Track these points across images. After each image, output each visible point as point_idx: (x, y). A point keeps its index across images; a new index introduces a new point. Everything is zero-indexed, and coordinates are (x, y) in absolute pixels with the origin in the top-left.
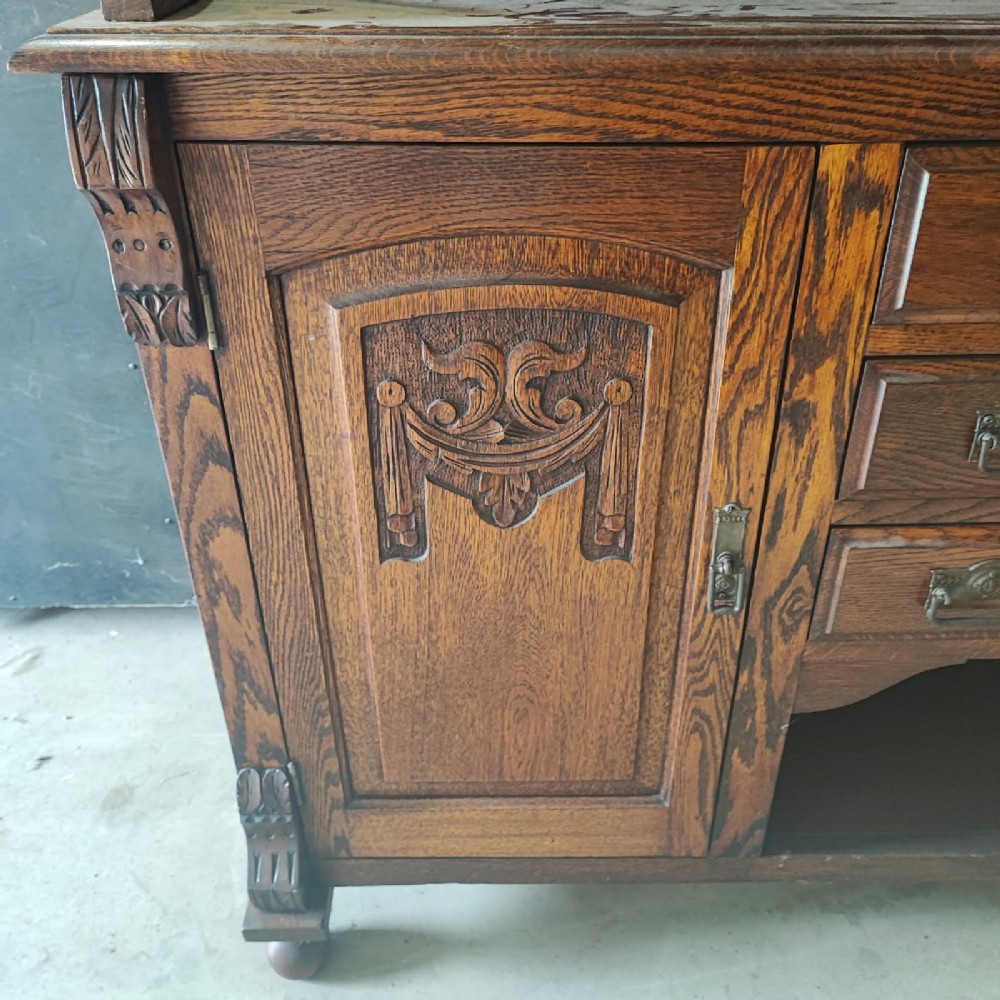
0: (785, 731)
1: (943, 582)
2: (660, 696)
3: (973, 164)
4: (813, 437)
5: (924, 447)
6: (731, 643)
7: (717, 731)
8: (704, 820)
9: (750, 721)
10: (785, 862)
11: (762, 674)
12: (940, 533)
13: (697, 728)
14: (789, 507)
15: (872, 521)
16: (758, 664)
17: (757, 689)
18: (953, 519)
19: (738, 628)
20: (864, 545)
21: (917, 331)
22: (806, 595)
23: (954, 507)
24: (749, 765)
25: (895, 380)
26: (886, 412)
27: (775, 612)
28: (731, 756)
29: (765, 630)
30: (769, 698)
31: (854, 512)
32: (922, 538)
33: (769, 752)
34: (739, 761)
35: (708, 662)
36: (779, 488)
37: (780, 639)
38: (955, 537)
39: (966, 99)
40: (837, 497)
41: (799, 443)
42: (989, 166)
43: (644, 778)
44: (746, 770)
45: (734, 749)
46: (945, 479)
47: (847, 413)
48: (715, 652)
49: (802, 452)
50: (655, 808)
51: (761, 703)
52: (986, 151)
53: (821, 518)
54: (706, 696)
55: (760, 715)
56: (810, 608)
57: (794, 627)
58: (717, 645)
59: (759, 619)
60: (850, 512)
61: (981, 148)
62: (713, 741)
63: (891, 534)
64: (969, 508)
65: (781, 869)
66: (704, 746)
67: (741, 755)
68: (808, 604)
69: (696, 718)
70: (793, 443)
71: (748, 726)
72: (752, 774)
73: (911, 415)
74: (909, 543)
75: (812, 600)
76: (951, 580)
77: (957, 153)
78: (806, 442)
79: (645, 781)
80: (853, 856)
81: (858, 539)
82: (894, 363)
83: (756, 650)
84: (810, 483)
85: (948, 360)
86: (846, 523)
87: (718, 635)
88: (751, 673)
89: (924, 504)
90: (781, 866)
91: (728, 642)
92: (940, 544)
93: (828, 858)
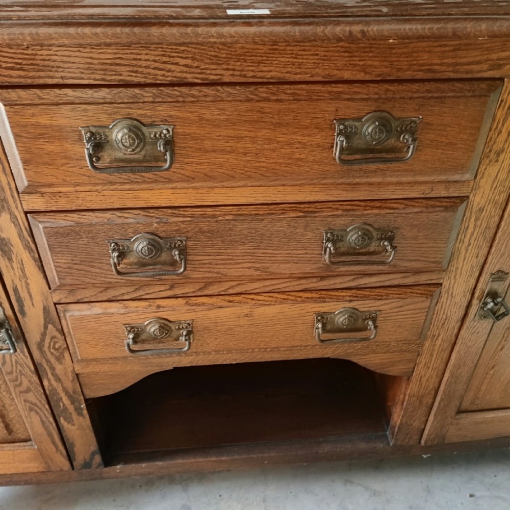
0: (85, 408)
1: (132, 331)
2: (4, 393)
3: (31, 100)
4: (17, 257)
5: (84, 261)
6: (28, 366)
7: (44, 410)
8: (61, 453)
9: (61, 404)
10: (119, 469)
11: (56, 380)
12: (122, 305)
13: (31, 410)
14: (24, 294)
15: (78, 300)
16: (50, 375)
17: (57, 388)
18: (126, 297)
19: (27, 358)
20: (77, 313)
21: (50, 197)
22: (60, 340)
23: (123, 291)
24: (73, 425)
25: (47, 225)
26: (50, 243)
27: (46, 349)
28: (60, 421)
29: (45, 358)
30: (67, 393)
31: (65, 296)
32: (112, 308)
33: (81, 418)
34: (66, 423)
35: (19, 376)
36: (12, 285)
37: (57, 363)
38: (131, 307)
39: (10, 60)
40: (50, 288)
41: (10, 259)
42: (42, 101)
43: (18, 434)
44: (72, 427)
45: (60, 418)
46: (106, 278)
47: (31, 243)
48: (20, 371)
49: (15, 265)
50: (30, 449)
51: (63, 395)
52: (37, 91)
53: (47, 299)
54: (28, 393)
55: (66, 400)
56: (65, 346)
57: (62, 356)
58: (19, 367)
59: (38, 353)
60: (61, 296)
61: (35, 90)
62: (45, 415)
63: (92, 307)
64: (133, 291)
65: (119, 472)
66: (40, 417)
67: (65, 419)
68: (63, 345)
69: (28, 405)
70: (7, 260)
71: (62, 407)
72: (78, 429)
73: (66, 244)
74: (104, 311)
75: (65, 342)
76: (136, 330)
77: (19, 93)
78: (14, 259)
79: (20, 435)
80: (157, 463)
81: (73, 310)
82: (45, 215)
83: (45, 369)
84: (29, 281)
85: (78, 213)
86: (62, 302)
87: (16, 362)
88: (49, 380)
89: (105, 290)
90: (118, 471)
91: (25, 366)
92: (123, 311)
93: (144, 465)
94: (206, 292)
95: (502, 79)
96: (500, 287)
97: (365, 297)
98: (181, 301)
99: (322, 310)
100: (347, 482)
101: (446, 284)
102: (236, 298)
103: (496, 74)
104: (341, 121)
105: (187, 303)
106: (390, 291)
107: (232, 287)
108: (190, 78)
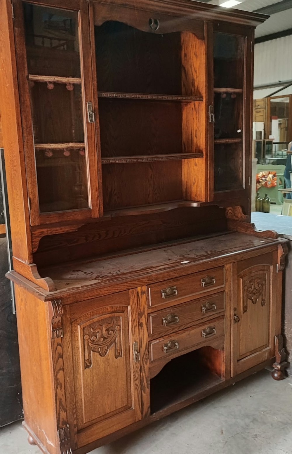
1: (165, 346)
2: (129, 383)
4: (144, 327)
5: (158, 325)
7: (139, 387)
8: (140, 410)
9: (144, 384)
10: (155, 415)
11: (144, 373)
12: (163, 338)
13: (136, 388)
14: (142, 340)
15: (154, 339)
16: (143, 371)
17: (144, 376)
18: (164, 335)
19: (139, 364)
20: (154, 343)
21: (153, 308)
22: (147, 355)
23: (163, 333)
24: (145, 394)
25: (152, 316)
26: (152, 321)
27: (144, 359)
29: (143, 363)
30: (146, 377)
32: (161, 339)
33: (148, 389)
34: (143, 393)
35: (136, 373)
36: (141, 337)
37: (145, 365)
38: (165, 338)
39: (152, 279)
40: (148, 336)
42: (155, 286)
43: (129, 404)
45: (142, 391)
46: (161, 329)
47: (147, 323)
48: (137, 371)
50: (131, 411)
51: (145, 379)
53: (147, 340)
54: (137, 380)
55: (145, 382)
57: (147, 362)
60: (151, 338)
61: (154, 284)
62: (139, 390)
64: (165, 333)
65: (154, 417)
66: (138, 392)
68: (148, 357)
69: (136, 386)
70: (141, 329)
72: (146, 396)
73: (155, 321)
78: (143, 329)
80: (165, 409)
82: (152, 314)
83: (142, 368)
84: (144, 335)
85: (157, 311)
86: (150, 340)
87: (136, 367)
88: (142, 373)
89: (159, 334)
91: (138, 368)
92: (163, 340)
93: (161, 411)
94: (180, 329)
95: (224, 266)
96: (236, 312)
97: (211, 322)
98: (175, 333)
99: (204, 328)
100: (215, 408)
101: (225, 314)
102: (185, 330)
103: (223, 265)
104: (202, 278)
105: (176, 334)
106: (216, 319)
107: (185, 326)
108: (178, 276)
